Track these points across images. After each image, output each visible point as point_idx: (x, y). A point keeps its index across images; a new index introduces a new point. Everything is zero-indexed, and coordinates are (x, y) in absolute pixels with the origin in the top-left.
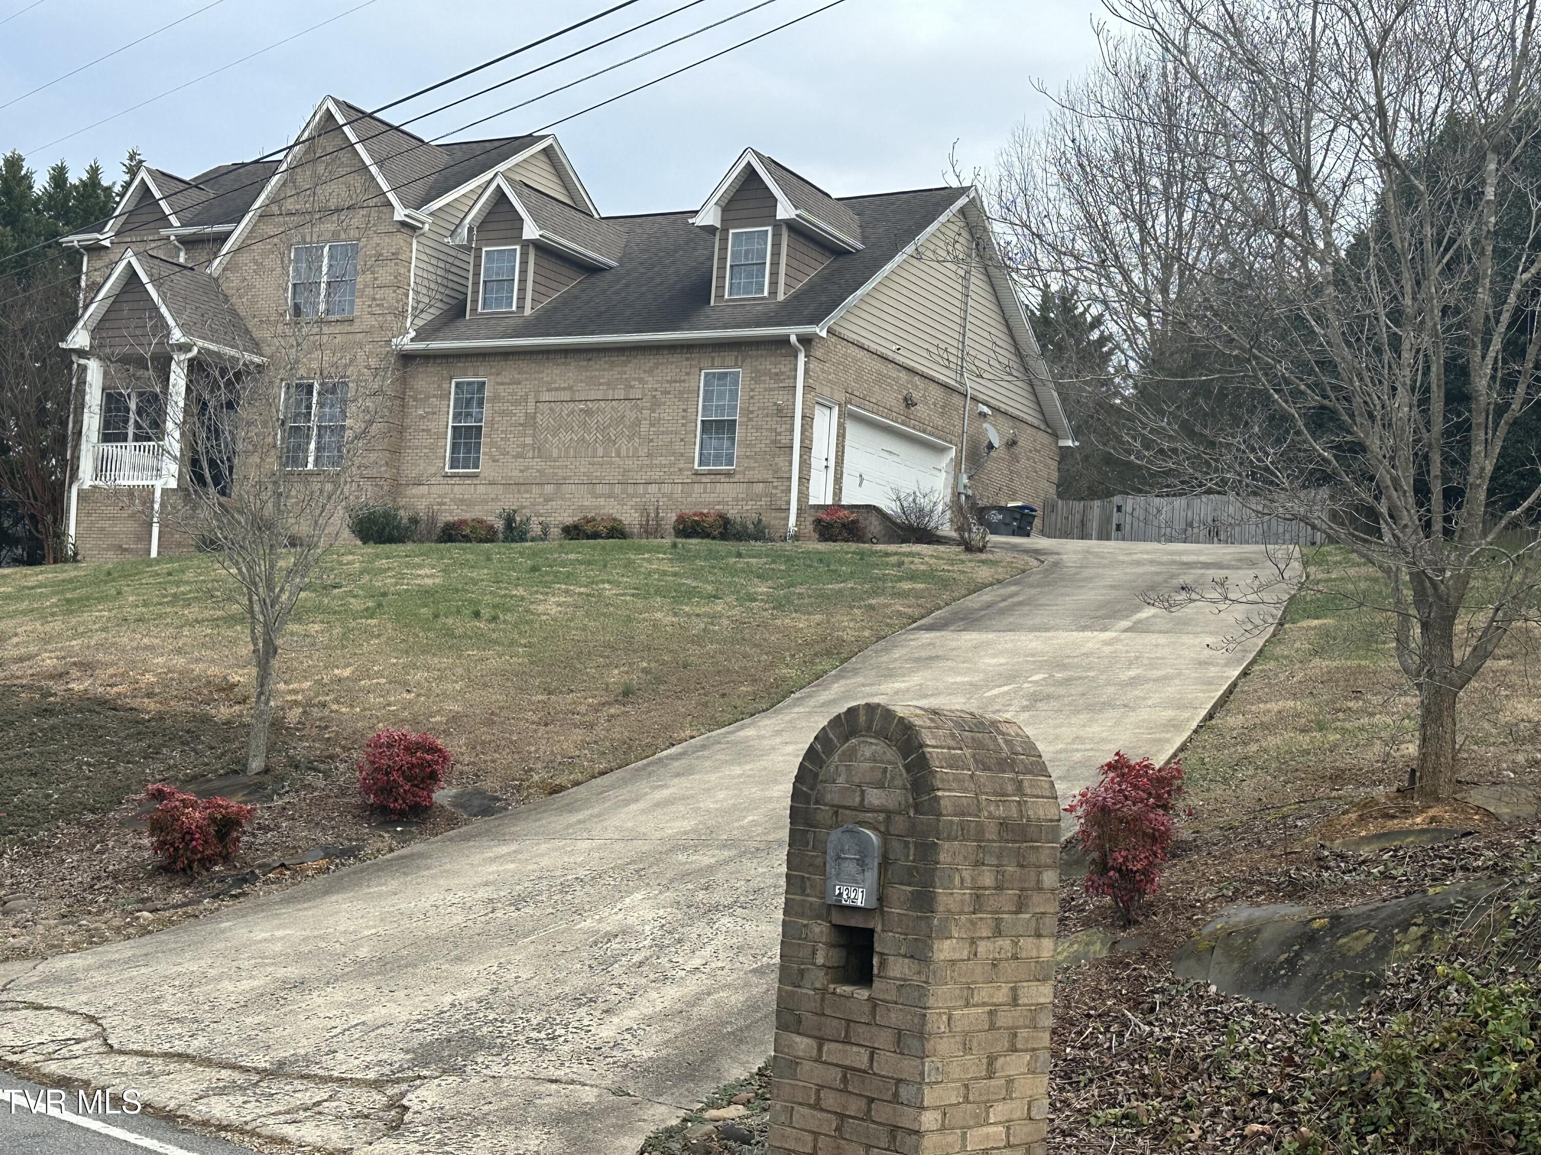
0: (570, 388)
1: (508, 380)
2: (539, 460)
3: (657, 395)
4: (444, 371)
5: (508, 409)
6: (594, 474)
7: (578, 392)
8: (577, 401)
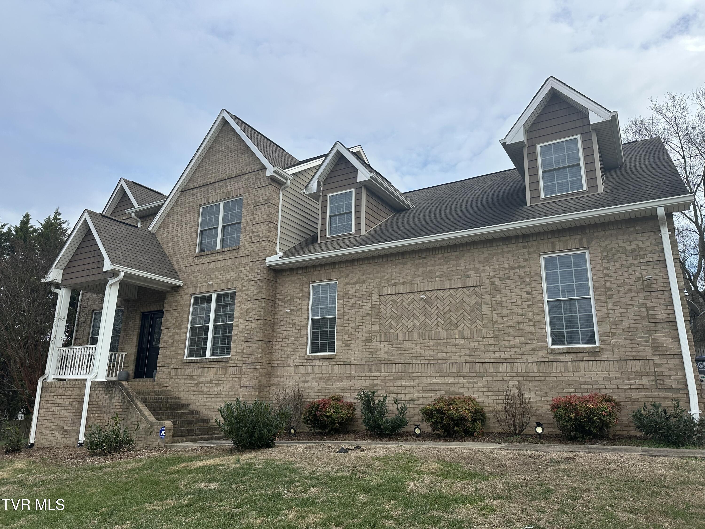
0: (409, 282)
1: (355, 281)
2: (385, 343)
3: (495, 281)
4: (305, 279)
5: (356, 303)
6: (439, 354)
7: (416, 285)
8: (415, 292)
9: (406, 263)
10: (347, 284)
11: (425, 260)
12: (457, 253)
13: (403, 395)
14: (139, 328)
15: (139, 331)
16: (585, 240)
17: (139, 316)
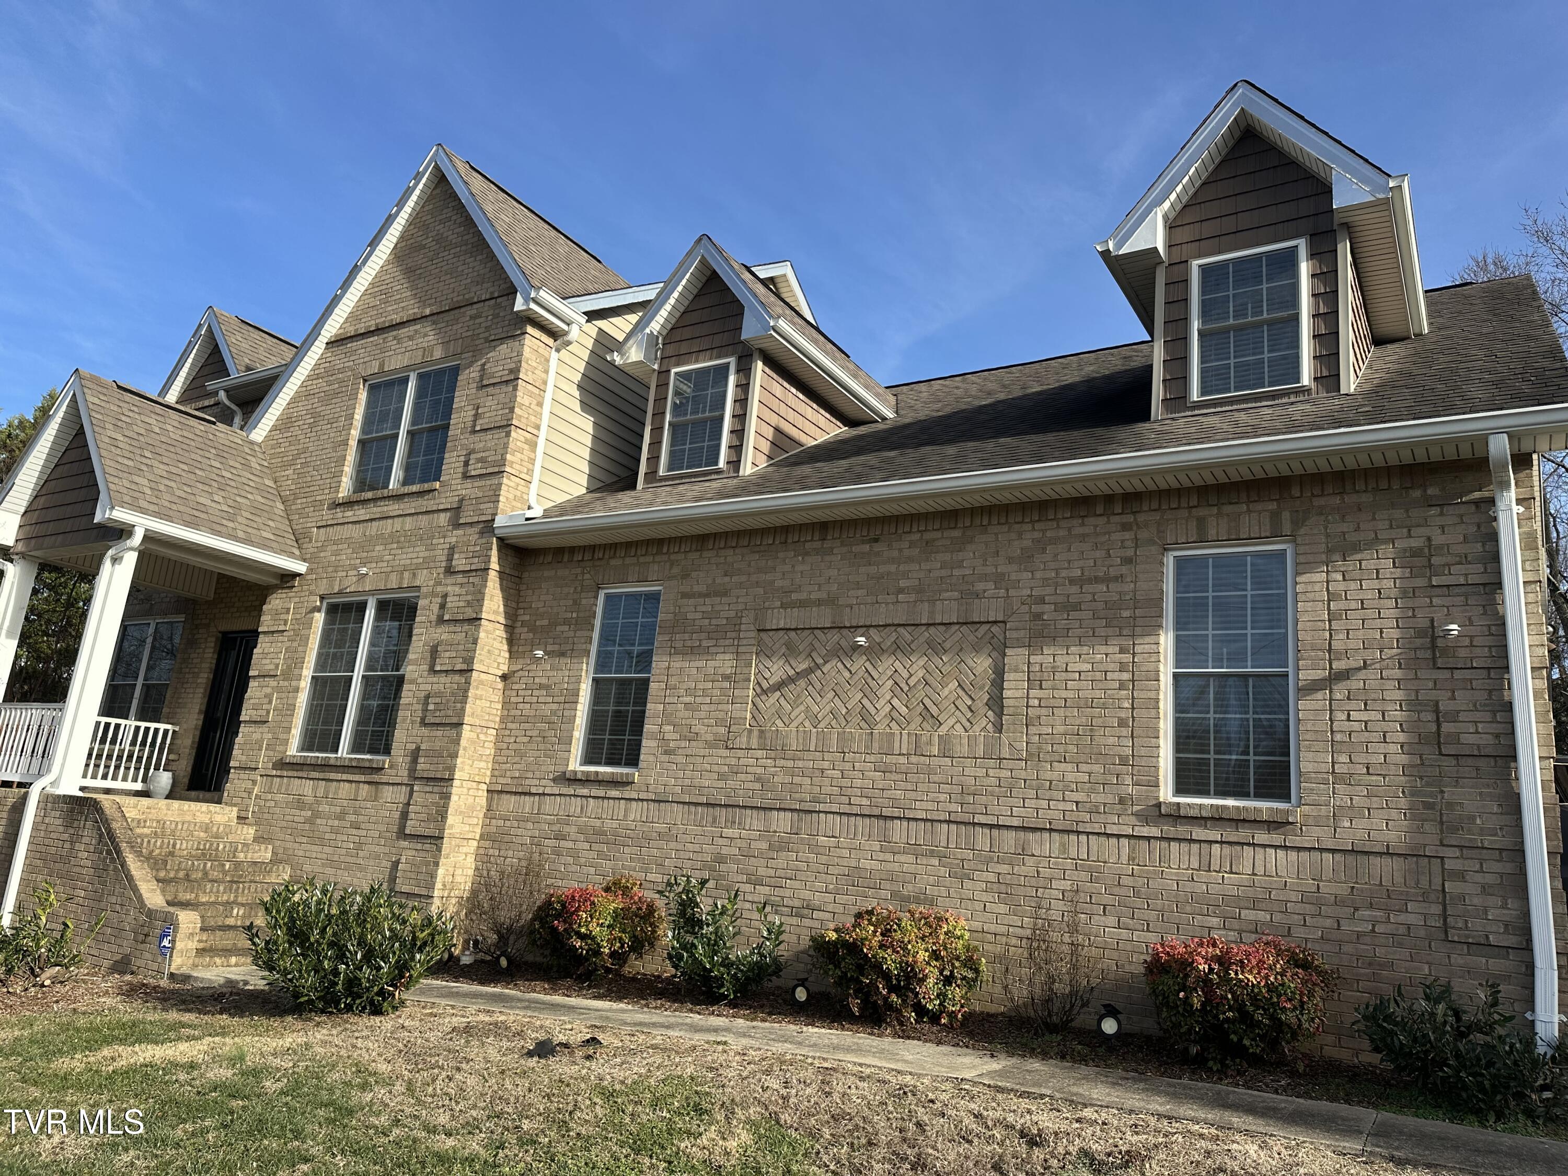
0: (831, 601)
1: (702, 588)
2: (760, 753)
3: (1043, 613)
4: (587, 576)
5: (700, 645)
6: (887, 794)
7: (848, 609)
8: (845, 627)
9: (831, 551)
10: (685, 595)
11: (877, 547)
12: (956, 533)
13: (788, 893)
14: (211, 669)
15: (211, 676)
16: (1286, 515)
17: (213, 639)
